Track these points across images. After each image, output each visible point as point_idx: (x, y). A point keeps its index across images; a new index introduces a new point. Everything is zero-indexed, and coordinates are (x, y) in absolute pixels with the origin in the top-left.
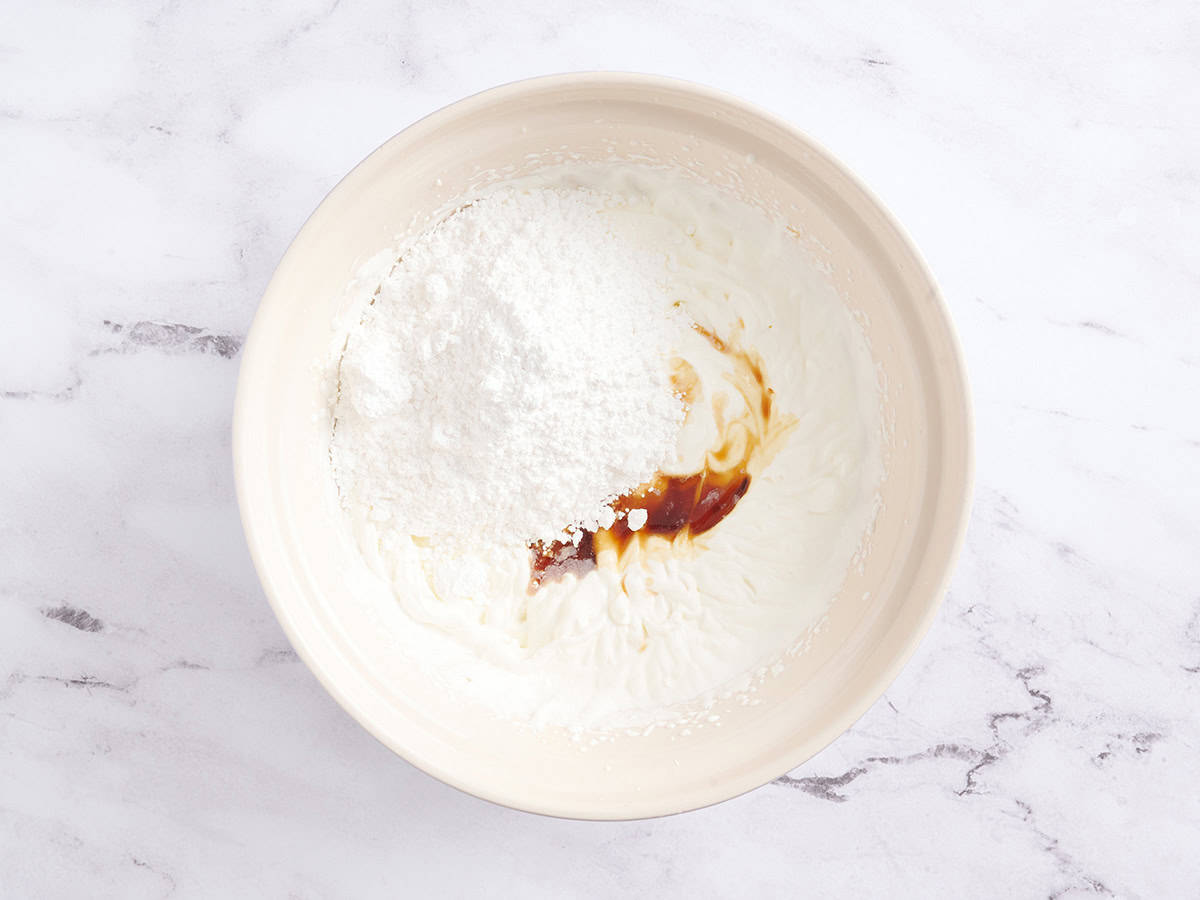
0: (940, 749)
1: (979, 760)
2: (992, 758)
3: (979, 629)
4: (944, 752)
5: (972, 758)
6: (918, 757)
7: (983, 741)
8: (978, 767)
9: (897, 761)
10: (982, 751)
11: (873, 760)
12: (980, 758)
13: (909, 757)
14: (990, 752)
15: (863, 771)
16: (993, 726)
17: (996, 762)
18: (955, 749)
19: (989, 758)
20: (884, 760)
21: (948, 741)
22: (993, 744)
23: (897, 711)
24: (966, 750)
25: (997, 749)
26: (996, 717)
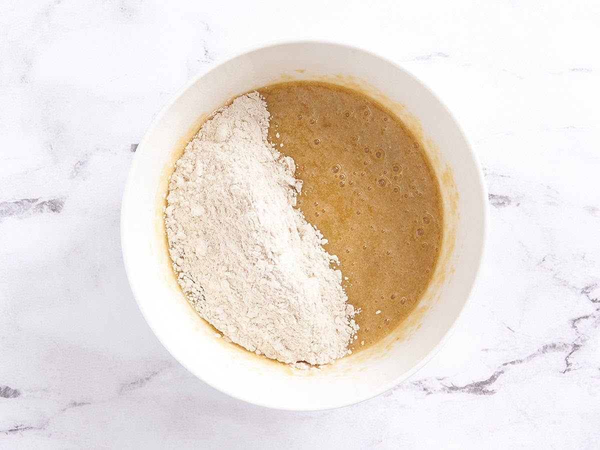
0: (545, 348)
1: (570, 349)
2: (578, 346)
3: (552, 270)
4: (548, 350)
5: (566, 349)
6: (533, 356)
7: (570, 337)
8: (570, 354)
9: (521, 361)
10: (571, 343)
11: (506, 364)
12: (571, 348)
13: (528, 357)
14: (576, 343)
15: (502, 372)
16: (574, 327)
17: (581, 348)
18: (554, 346)
19: (576, 347)
20: (513, 363)
21: (549, 342)
22: (577, 337)
23: (514, 331)
24: (561, 345)
25: (580, 340)
26: (575, 321)
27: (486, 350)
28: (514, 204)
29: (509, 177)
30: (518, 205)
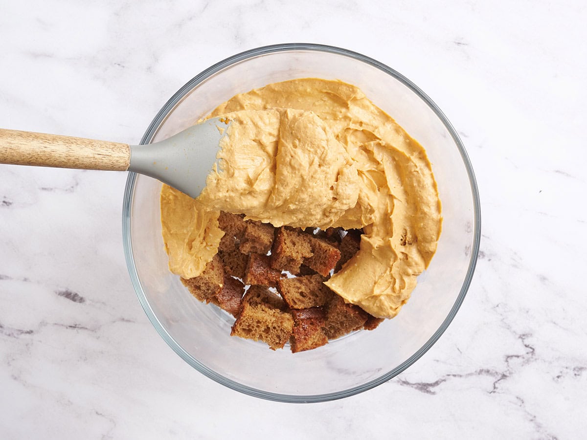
0: (481, 371)
1: (500, 377)
2: (506, 376)
3: (501, 315)
4: (483, 373)
5: (497, 376)
6: (471, 374)
7: (501, 368)
8: (499, 380)
9: (461, 376)
10: (501, 373)
11: (449, 375)
13: (467, 375)
14: (505, 373)
15: (444, 380)
16: (507, 361)
17: (508, 378)
18: (488, 371)
19: (504, 376)
20: (454, 376)
21: (485, 367)
22: (506, 369)
23: (461, 352)
24: (494, 372)
25: (508, 372)
26: (508, 357)
27: (438, 361)
28: (486, 258)
29: (488, 238)
30: (490, 260)
